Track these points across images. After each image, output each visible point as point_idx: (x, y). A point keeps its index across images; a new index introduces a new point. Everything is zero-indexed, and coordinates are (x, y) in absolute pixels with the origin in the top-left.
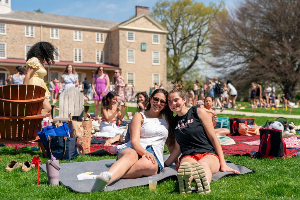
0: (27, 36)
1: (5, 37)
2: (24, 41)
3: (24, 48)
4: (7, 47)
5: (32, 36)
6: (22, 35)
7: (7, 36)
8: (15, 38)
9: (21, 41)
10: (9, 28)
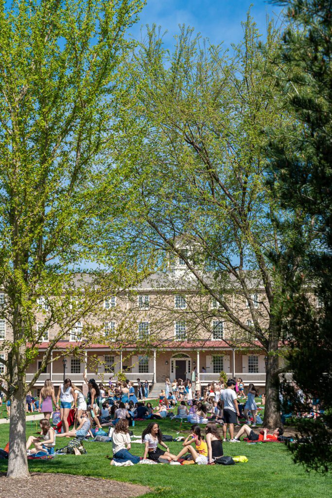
0: (214, 308)
6: (207, 308)
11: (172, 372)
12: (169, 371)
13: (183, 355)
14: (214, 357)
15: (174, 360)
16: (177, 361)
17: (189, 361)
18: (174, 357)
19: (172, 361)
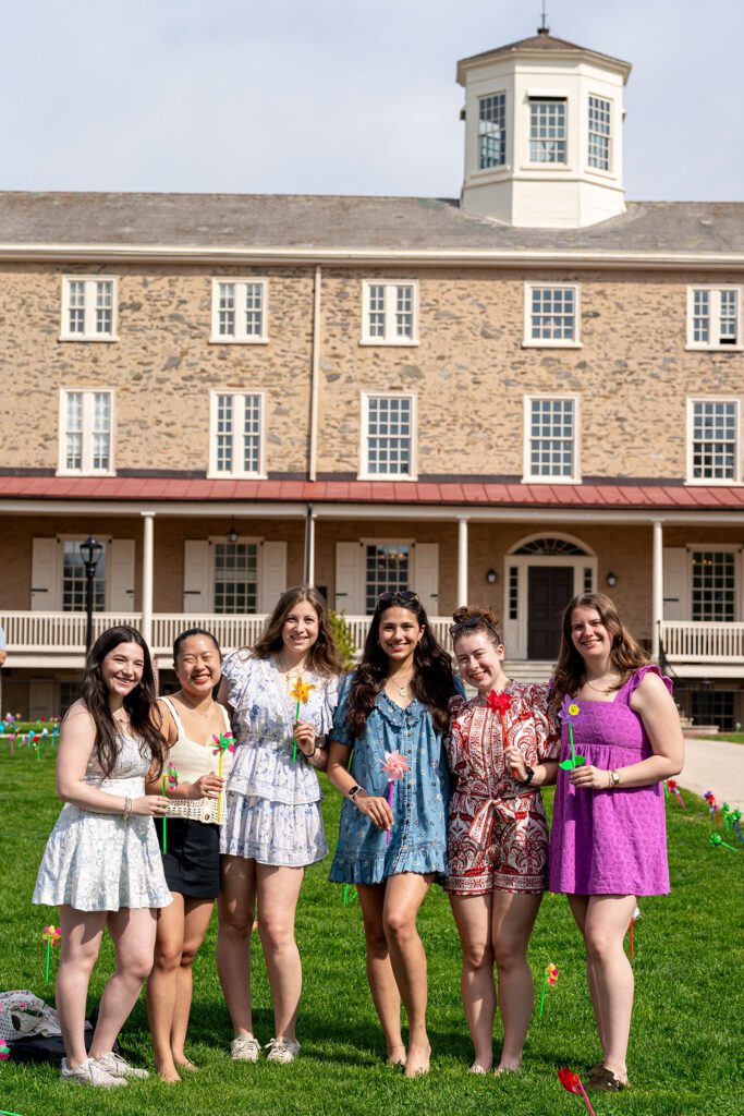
0: (701, 345)
1: (573, 359)
2: (681, 377)
3: (680, 419)
4: (586, 414)
5: (733, 341)
6: (669, 342)
7: (587, 356)
8: (632, 364)
9: (664, 375)
10: (598, 304)
11: (513, 615)
12: (500, 612)
13: (560, 543)
14: (697, 557)
15: (524, 563)
16: (533, 571)
17: (588, 573)
18: (520, 552)
19: (514, 571)
